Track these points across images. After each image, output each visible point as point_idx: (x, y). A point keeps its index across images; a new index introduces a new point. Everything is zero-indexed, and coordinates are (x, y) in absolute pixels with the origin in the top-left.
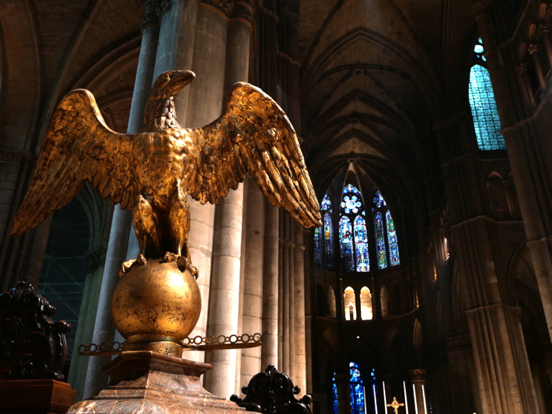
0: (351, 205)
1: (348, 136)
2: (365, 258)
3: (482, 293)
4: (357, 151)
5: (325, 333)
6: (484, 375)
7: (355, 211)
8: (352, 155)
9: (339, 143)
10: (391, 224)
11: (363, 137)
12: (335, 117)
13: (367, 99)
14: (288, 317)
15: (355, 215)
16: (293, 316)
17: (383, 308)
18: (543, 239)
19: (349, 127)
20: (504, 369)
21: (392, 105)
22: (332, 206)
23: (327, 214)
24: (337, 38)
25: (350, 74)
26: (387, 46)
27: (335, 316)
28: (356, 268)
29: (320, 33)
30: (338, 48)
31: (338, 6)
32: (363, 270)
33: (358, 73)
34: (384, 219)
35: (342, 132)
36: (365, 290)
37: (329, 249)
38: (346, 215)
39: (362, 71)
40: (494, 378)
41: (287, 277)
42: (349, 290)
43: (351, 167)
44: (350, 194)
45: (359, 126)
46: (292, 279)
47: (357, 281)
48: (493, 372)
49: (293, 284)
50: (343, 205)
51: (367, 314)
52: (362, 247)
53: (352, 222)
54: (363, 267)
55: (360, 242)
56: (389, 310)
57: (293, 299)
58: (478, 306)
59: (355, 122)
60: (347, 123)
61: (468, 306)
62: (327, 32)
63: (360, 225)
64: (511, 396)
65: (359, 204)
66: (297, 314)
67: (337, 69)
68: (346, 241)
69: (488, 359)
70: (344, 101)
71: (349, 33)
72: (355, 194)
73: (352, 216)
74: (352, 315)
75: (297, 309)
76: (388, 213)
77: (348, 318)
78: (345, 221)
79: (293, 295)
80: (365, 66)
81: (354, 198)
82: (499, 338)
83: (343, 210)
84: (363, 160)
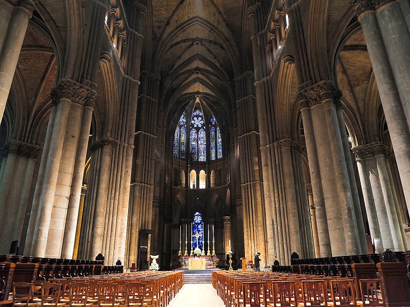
0: (198, 122)
1: (194, 81)
2: (204, 152)
3: (250, 175)
4: (201, 91)
5: (178, 196)
6: (247, 220)
7: (200, 126)
8: (198, 93)
9: (189, 85)
10: (219, 135)
11: (203, 83)
12: (185, 70)
13: (204, 60)
14: (119, 186)
15: (200, 128)
16: (122, 185)
17: (211, 182)
18: (267, 146)
19: (194, 76)
20: (257, 217)
21: (218, 64)
22: (187, 123)
23: (183, 127)
24: (182, 22)
25: (193, 44)
26: (212, 29)
27: (184, 186)
28: (198, 159)
29: (170, 18)
30: (183, 28)
31: (181, 3)
32: (202, 160)
33: (197, 44)
34: (216, 132)
35: (190, 79)
36: (202, 172)
37: (183, 148)
38: (195, 128)
39: (200, 43)
40: (251, 221)
41: (121, 163)
42: (193, 172)
43: (198, 100)
44: (198, 116)
45: (200, 76)
46: (124, 164)
47: (198, 166)
48: (251, 218)
49: (124, 167)
50: (193, 122)
51: (203, 185)
52: (202, 147)
53: (197, 132)
54: (202, 158)
55: (201, 144)
56: (215, 184)
57: (123, 176)
58: (247, 182)
59: (197, 73)
60: (193, 73)
61: (242, 182)
62: (175, 18)
63: (202, 134)
64: (258, 231)
65: (202, 122)
66: (125, 185)
67: (184, 41)
68: (194, 143)
69: (249, 211)
70: (190, 61)
71: (190, 20)
72: (201, 116)
73: (198, 129)
74: (194, 186)
75: (125, 181)
76: (218, 128)
77: (191, 187)
78: (193, 132)
79: (123, 174)
80: (201, 40)
81: (200, 118)
82: (256, 199)
83: (192, 125)
84: (205, 96)
